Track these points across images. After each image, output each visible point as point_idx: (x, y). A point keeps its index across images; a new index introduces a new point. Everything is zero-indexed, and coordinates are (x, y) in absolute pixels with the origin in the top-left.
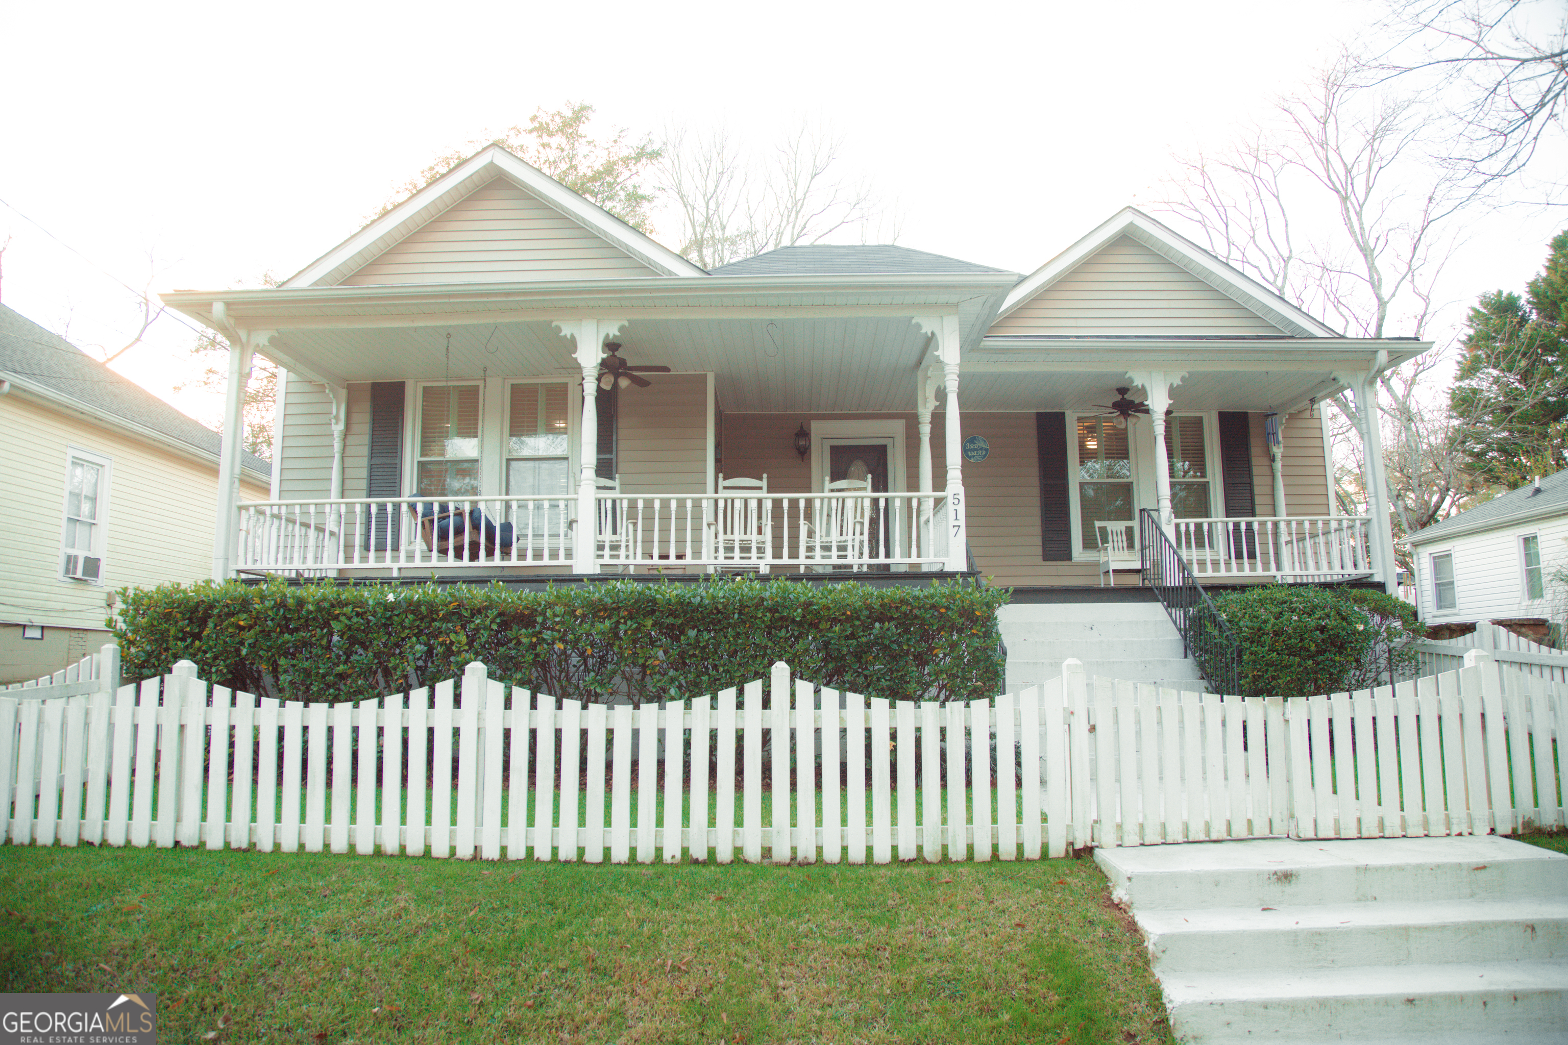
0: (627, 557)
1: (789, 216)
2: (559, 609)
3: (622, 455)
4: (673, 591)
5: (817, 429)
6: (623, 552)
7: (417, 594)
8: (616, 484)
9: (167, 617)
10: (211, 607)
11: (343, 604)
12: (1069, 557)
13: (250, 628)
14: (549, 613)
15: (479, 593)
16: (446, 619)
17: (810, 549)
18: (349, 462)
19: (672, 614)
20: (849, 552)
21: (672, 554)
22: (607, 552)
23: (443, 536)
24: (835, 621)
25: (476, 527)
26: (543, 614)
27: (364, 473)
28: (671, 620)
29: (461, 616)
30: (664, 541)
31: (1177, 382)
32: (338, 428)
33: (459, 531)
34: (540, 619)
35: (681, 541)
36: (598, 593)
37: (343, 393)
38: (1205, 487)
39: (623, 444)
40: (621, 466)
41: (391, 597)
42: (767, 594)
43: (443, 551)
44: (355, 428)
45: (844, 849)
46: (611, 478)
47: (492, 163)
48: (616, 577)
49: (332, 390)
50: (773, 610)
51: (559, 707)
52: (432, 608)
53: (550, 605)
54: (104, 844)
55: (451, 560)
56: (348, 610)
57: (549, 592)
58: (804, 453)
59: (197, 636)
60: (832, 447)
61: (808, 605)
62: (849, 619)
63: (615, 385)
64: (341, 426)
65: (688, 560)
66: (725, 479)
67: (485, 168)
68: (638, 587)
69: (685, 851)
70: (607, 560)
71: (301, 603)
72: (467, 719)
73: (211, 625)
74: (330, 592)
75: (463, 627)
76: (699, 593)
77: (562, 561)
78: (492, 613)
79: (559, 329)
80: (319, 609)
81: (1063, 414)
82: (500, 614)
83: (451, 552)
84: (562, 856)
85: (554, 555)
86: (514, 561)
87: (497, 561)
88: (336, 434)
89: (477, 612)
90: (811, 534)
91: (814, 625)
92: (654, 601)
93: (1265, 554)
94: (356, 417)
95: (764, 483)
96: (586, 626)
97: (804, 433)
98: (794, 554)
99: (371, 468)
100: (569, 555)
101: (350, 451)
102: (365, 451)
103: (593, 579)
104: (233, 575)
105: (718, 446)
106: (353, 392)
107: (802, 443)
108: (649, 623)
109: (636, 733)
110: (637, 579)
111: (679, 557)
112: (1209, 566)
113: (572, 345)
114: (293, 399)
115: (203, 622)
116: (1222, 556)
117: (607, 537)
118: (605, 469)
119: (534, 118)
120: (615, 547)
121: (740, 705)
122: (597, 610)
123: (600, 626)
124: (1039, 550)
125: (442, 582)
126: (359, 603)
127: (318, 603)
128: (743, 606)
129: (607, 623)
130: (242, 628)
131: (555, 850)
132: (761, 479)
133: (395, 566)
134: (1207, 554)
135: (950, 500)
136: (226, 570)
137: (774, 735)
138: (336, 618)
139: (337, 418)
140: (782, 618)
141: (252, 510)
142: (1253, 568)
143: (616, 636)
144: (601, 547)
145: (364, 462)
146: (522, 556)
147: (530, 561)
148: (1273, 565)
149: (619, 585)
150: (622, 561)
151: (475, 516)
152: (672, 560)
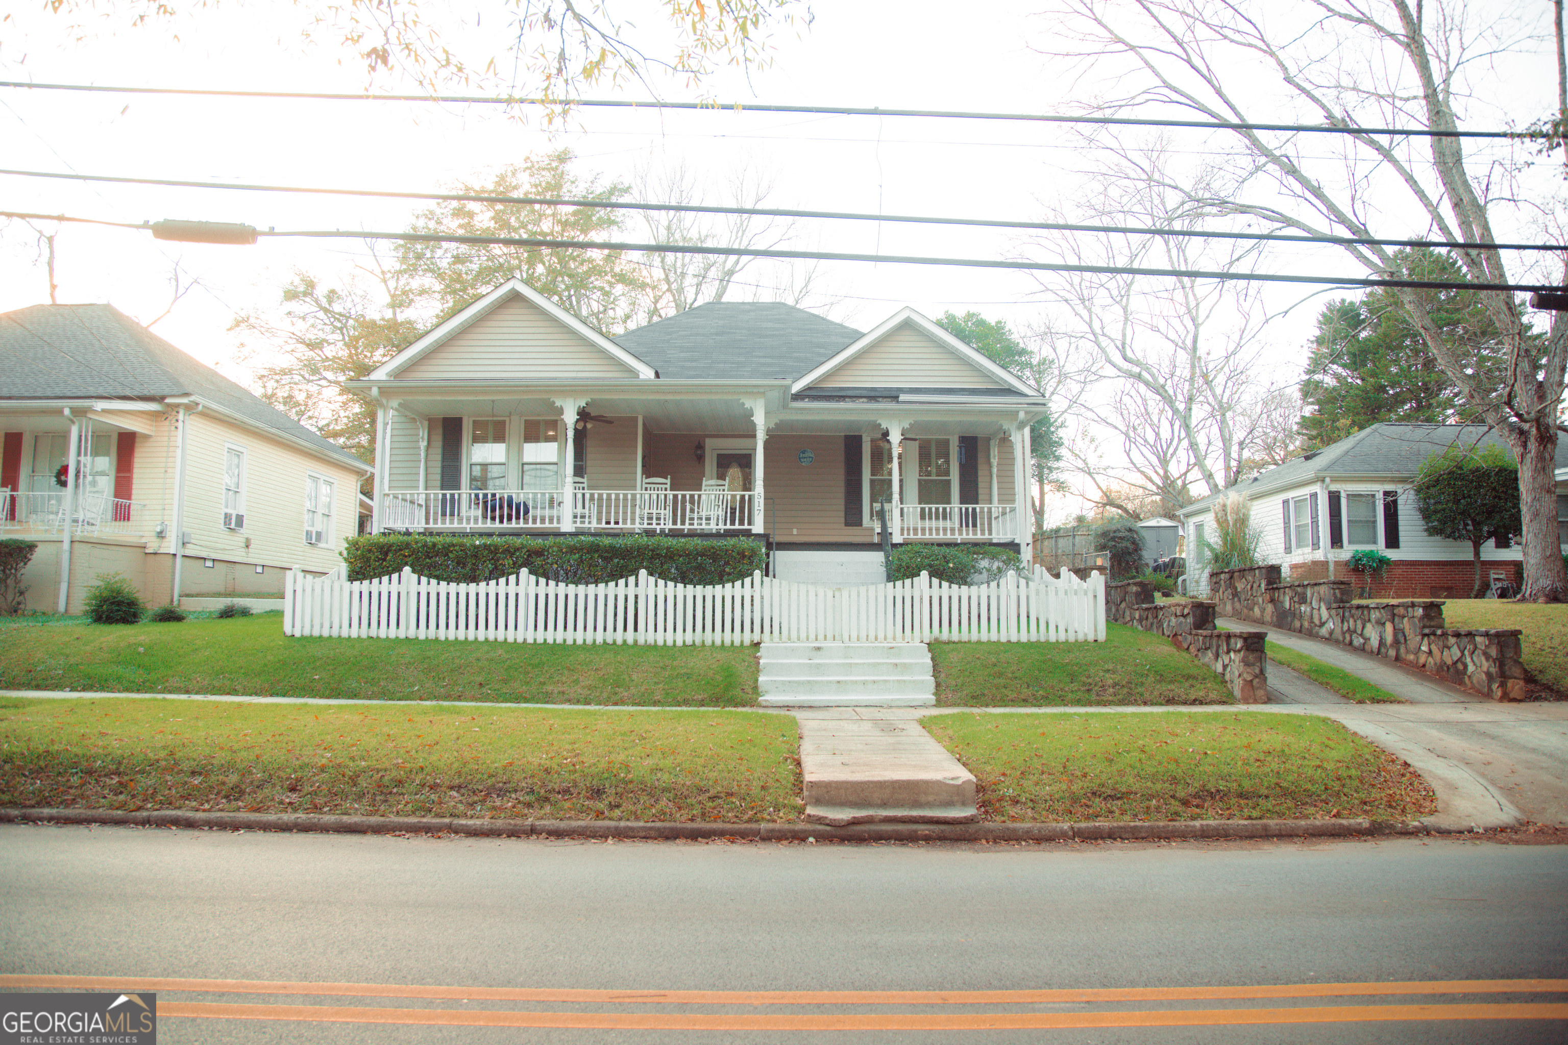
0: (590, 523)
1: (737, 232)
2: (555, 549)
3: (589, 463)
4: (607, 541)
5: (709, 443)
6: (587, 520)
7: (489, 541)
8: (585, 480)
9: (370, 551)
10: (391, 546)
11: (454, 545)
12: (860, 524)
13: (410, 556)
14: (550, 550)
15: (518, 541)
16: (503, 552)
17: (692, 519)
18: (430, 464)
19: (607, 551)
20: (712, 521)
21: (612, 521)
22: (579, 520)
23: (493, 510)
24: (680, 556)
25: (510, 506)
26: (548, 551)
27: (439, 470)
28: (606, 554)
29: (509, 552)
30: (608, 513)
31: (907, 426)
32: (423, 444)
33: (501, 507)
34: (546, 553)
35: (617, 513)
36: (572, 541)
37: (426, 423)
38: (948, 482)
39: (589, 456)
40: (589, 470)
41: (477, 543)
42: (650, 543)
43: (493, 519)
44: (433, 444)
45: (665, 641)
46: (583, 477)
47: (513, 289)
48: (583, 534)
49: (421, 422)
50: (653, 551)
51: (557, 585)
52: (496, 547)
53: (550, 547)
54: (378, 637)
55: (497, 524)
56: (457, 548)
57: (551, 540)
58: (700, 458)
59: (384, 560)
60: (718, 455)
61: (668, 548)
62: (687, 555)
63: (585, 427)
64: (425, 443)
65: (621, 525)
66: (646, 478)
67: (510, 291)
68: (591, 539)
69: (604, 640)
70: (578, 525)
71: (434, 545)
72: (521, 590)
73: (390, 555)
74: (448, 540)
75: (511, 557)
76: (620, 542)
77: (555, 525)
78: (524, 550)
79: (554, 403)
80: (444, 548)
81: (861, 436)
82: (528, 551)
83: (497, 519)
84: (558, 642)
85: (551, 520)
86: (530, 525)
87: (522, 525)
88: (422, 448)
89: (518, 549)
90: (692, 511)
91: (671, 558)
92: (598, 546)
93: (982, 524)
94: (433, 438)
95: (668, 481)
96: (568, 557)
97: (700, 447)
98: (683, 523)
99: (443, 467)
100: (559, 521)
101: (430, 457)
102: (439, 457)
103: (571, 534)
104: (382, 531)
105: (644, 458)
106: (432, 422)
107: (699, 452)
108: (596, 555)
109: (586, 596)
110: (593, 535)
111: (617, 523)
112: (949, 532)
113: (561, 411)
114: (396, 426)
115: (386, 554)
116: (957, 525)
117: (579, 510)
118: (579, 471)
119: (527, 159)
120: (583, 517)
121: (627, 586)
122: (572, 550)
123: (574, 557)
124: (843, 520)
125: (501, 535)
126: (462, 545)
127: (443, 545)
128: (639, 549)
129: (577, 555)
130: (406, 556)
131: (555, 640)
132: (666, 478)
133: (468, 526)
134: (948, 524)
135: (756, 496)
136: (379, 529)
137: (639, 597)
138: (451, 552)
139: (423, 438)
140: (657, 554)
141: (391, 496)
142: (975, 533)
143: (582, 561)
144: (575, 517)
145: (439, 464)
146: (534, 521)
147: (538, 525)
148: (987, 532)
149: (583, 538)
150: (586, 525)
151: (510, 500)
152: (612, 525)
